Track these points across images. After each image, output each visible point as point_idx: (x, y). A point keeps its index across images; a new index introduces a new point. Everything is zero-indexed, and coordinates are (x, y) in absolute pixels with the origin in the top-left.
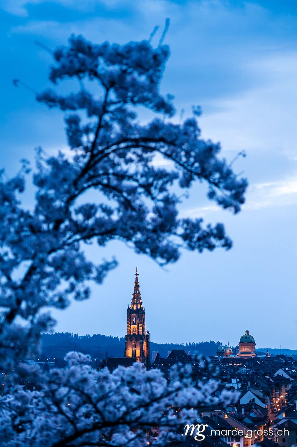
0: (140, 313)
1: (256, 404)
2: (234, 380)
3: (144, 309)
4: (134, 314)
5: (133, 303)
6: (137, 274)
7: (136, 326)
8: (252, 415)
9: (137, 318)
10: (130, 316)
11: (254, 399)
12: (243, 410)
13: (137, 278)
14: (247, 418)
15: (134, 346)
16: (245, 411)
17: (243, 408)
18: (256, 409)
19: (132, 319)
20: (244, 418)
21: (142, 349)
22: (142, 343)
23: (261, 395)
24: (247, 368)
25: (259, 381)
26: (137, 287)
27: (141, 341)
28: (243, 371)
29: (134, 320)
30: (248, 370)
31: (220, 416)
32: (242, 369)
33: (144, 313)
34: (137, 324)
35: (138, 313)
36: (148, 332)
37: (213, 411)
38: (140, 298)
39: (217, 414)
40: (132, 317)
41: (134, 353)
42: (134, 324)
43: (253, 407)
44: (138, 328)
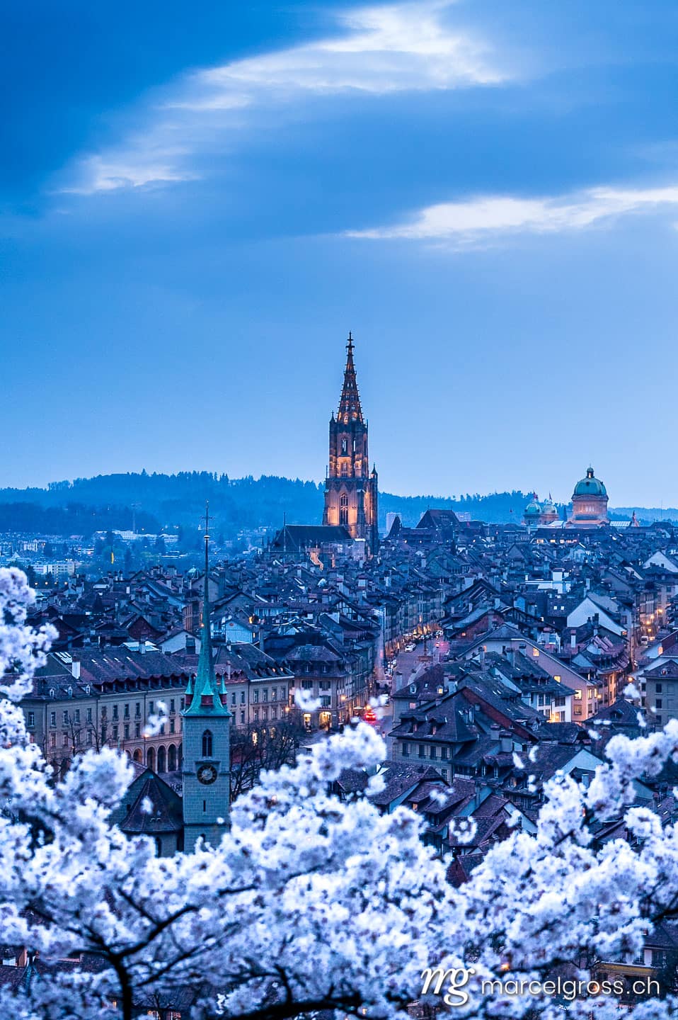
0: (356, 430)
1: (602, 627)
2: (557, 576)
3: (365, 422)
4: (344, 433)
5: (342, 409)
6: (350, 347)
7: (349, 459)
8: (592, 649)
9: (350, 441)
10: (336, 436)
11: (597, 615)
12: (573, 638)
13: (350, 355)
14: (580, 656)
15: (344, 502)
16: (577, 642)
17: (573, 634)
18: (601, 637)
19: (339, 444)
20: (573, 657)
21: (361, 508)
22: (362, 494)
23: (614, 607)
24: (586, 549)
25: (610, 578)
26: (350, 375)
27: (359, 491)
28: (577, 555)
29: (344, 446)
30: (588, 553)
31: (521, 651)
32: (576, 552)
33: (365, 431)
34: (350, 453)
35: (354, 432)
36: (374, 472)
37: (507, 639)
38: (357, 398)
39: (516, 647)
40: (339, 440)
41: (343, 517)
42: (344, 454)
43: (596, 632)
44: (353, 462)
